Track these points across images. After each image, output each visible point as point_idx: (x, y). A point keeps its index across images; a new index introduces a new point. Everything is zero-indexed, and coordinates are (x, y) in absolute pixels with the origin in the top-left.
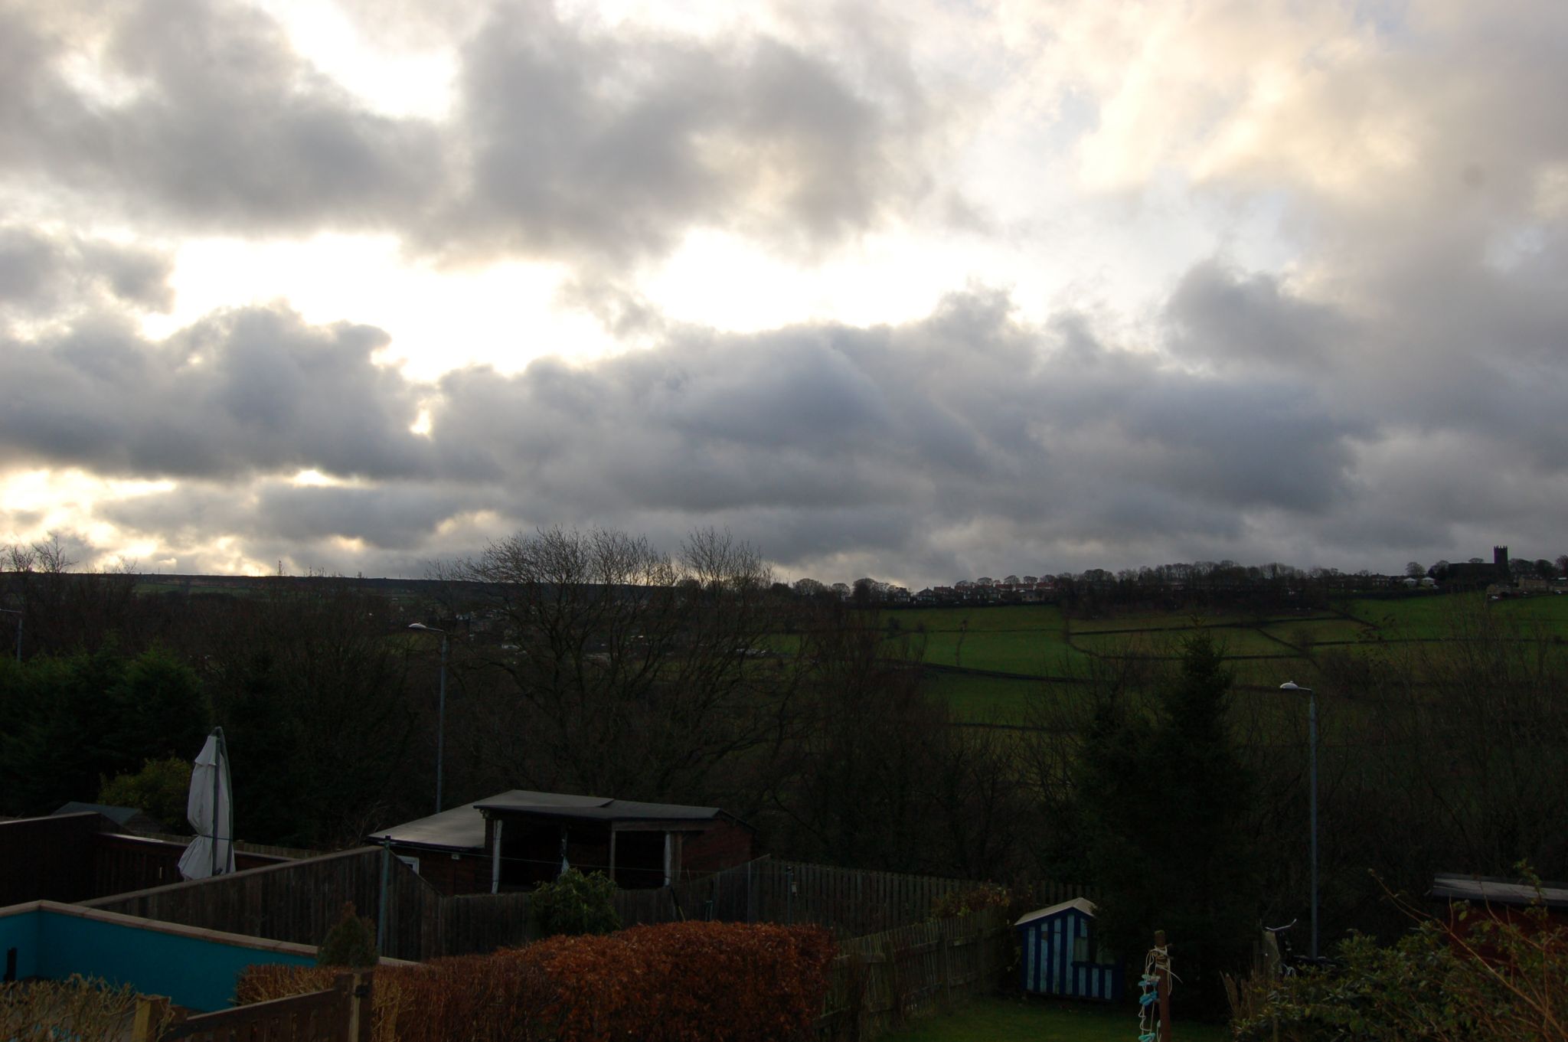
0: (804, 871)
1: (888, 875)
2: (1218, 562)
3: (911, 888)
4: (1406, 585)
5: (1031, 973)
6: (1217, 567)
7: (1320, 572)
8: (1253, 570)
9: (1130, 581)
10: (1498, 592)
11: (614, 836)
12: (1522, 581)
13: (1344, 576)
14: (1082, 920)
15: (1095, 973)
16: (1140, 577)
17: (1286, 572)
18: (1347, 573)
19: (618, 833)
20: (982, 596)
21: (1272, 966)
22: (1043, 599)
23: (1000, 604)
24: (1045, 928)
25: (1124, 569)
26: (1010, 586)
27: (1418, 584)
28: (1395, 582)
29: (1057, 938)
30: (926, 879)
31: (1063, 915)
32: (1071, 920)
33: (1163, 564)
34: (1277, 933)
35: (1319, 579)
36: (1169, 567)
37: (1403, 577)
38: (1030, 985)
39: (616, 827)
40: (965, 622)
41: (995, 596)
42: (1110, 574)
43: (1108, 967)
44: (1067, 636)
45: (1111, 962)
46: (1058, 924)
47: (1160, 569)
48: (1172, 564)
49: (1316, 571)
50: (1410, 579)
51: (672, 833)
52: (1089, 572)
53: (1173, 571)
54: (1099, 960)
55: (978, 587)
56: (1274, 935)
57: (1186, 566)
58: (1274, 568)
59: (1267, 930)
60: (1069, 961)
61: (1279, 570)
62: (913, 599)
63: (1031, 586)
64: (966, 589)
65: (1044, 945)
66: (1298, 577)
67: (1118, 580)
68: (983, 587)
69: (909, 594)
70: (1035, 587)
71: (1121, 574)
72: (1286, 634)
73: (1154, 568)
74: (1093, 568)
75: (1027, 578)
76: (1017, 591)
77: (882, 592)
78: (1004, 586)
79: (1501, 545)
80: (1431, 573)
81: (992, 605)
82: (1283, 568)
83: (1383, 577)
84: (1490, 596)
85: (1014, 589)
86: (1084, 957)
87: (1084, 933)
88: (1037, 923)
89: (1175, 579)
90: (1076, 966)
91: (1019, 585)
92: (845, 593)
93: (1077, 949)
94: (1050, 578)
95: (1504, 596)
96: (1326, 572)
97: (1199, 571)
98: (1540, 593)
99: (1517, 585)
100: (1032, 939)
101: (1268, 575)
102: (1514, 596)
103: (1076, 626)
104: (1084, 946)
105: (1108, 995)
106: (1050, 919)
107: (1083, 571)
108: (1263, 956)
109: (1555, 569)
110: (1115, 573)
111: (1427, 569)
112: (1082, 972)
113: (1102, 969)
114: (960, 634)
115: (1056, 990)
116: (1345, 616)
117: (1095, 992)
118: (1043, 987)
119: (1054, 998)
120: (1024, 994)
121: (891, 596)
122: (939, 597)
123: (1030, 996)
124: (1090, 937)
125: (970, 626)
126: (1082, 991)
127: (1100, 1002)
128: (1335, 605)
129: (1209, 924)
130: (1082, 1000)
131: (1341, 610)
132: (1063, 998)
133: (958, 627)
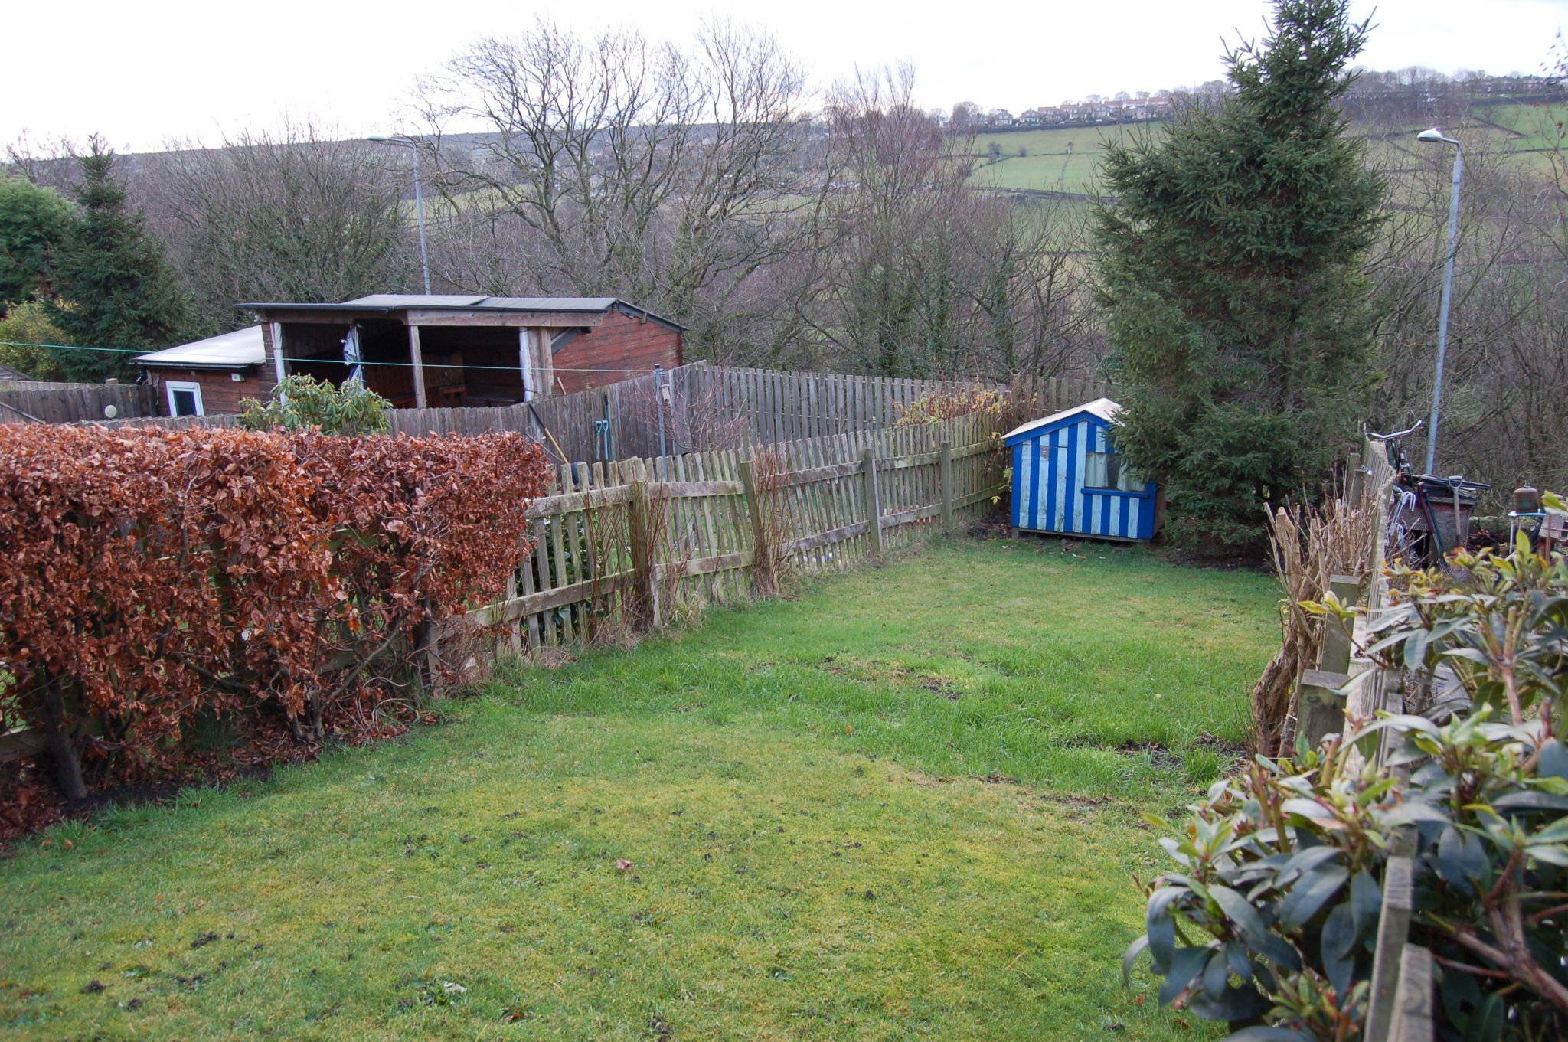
0: (743, 377)
1: (849, 378)
3: (878, 394)
4: (1562, 87)
5: (1025, 504)
7: (1465, 75)
8: (1389, 75)
11: (415, 334)
13: (1492, 79)
14: (1099, 429)
15: (1115, 503)
17: (1427, 76)
18: (1496, 75)
20: (1090, 114)
21: (1380, 492)
22: (1155, 116)
23: (1107, 123)
24: (1045, 440)
26: (1120, 103)
28: (1549, 84)
29: (1062, 455)
30: (897, 381)
31: (1072, 423)
32: (1082, 429)
34: (1389, 442)
35: (1463, 83)
38: (1024, 521)
39: (418, 321)
40: (1070, 144)
41: (1103, 114)
43: (1133, 494)
45: (1139, 487)
46: (1064, 435)
49: (1461, 73)
51: (534, 330)
52: (1206, 84)
54: (1121, 486)
55: (1085, 105)
56: (1383, 445)
58: (1413, 72)
59: (1373, 438)
60: (1079, 486)
61: (1419, 75)
62: (1015, 122)
63: (1144, 101)
64: (1073, 107)
65: (1044, 465)
66: (1439, 82)
68: (1090, 105)
69: (1010, 116)
70: (1147, 103)
74: (1211, 80)
75: (1140, 93)
76: (1128, 107)
77: (982, 116)
78: (1114, 103)
81: (1101, 124)
82: (1424, 72)
85: (1124, 106)
86: (1100, 480)
87: (1100, 447)
88: (1034, 435)
90: (1088, 493)
91: (1130, 101)
92: (942, 119)
93: (1092, 471)
94: (1164, 92)
96: (1472, 74)
100: (1027, 458)
101: (1406, 81)
104: (1100, 465)
105: (1132, 533)
106: (1053, 429)
107: (1200, 84)
108: (1361, 474)
112: (1097, 502)
113: (1125, 498)
114: (1065, 158)
115: (1059, 527)
116: (1489, 124)
117: (1114, 529)
118: (1041, 523)
119: (1058, 537)
120: (1015, 533)
121: (992, 119)
122: (1043, 117)
123: (1024, 534)
124: (1109, 451)
125: (1076, 149)
126: (1096, 528)
127: (1121, 543)
128: (1478, 112)
129: (1284, 428)
130: (1097, 541)
131: (1484, 117)
132: (1070, 537)
133: (1063, 150)
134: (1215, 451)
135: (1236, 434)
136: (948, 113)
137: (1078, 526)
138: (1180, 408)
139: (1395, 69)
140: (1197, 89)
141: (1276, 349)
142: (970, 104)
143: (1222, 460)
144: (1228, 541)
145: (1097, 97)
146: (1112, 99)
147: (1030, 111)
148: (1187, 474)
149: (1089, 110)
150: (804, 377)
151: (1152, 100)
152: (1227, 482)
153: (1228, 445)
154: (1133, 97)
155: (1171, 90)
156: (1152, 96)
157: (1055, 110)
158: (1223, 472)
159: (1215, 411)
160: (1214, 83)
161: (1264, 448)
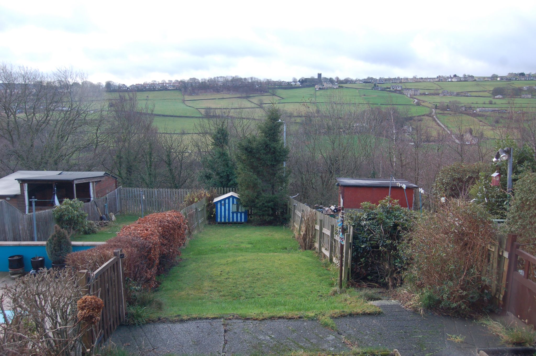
2: (234, 76)
3: (174, 193)
4: (292, 85)
5: (219, 216)
6: (233, 78)
7: (266, 80)
8: (245, 79)
9: (205, 82)
10: (318, 88)
11: (75, 185)
12: (325, 84)
14: (235, 199)
15: (239, 215)
16: (208, 81)
17: (256, 80)
18: (274, 81)
19: (76, 184)
20: (153, 87)
22: (175, 88)
23: (159, 90)
24: (223, 202)
25: (203, 78)
26: (163, 84)
27: (295, 85)
28: (288, 84)
29: (227, 205)
31: (229, 198)
32: (231, 199)
33: (216, 76)
35: (266, 82)
36: (218, 77)
37: (291, 82)
38: (219, 220)
39: (76, 182)
40: (147, 97)
41: (158, 87)
42: (198, 79)
44: (184, 101)
45: (244, 211)
46: (227, 201)
47: (215, 78)
48: (219, 76)
49: (265, 79)
50: (293, 83)
51: (93, 182)
52: (191, 79)
53: (219, 79)
54: (240, 211)
55: (152, 84)
56: (293, 199)
57: (224, 77)
58: (252, 78)
60: (231, 211)
61: (253, 79)
62: (128, 88)
63: (171, 83)
64: (148, 84)
65: (223, 207)
66: (259, 81)
67: (201, 82)
68: (153, 84)
69: (126, 86)
70: (172, 84)
71: (202, 79)
72: (255, 100)
73: (213, 78)
74: (192, 77)
75: (169, 81)
76: (166, 85)
77: (116, 86)
78: (161, 84)
79: (320, 73)
80: (299, 81)
81: (156, 90)
82: (255, 78)
83: (285, 82)
84: (316, 89)
85: (165, 85)
86: (235, 210)
87: (235, 203)
88: (220, 201)
89: (220, 82)
90: (233, 213)
92: (102, 86)
93: (233, 208)
95: (320, 88)
96: (268, 80)
97: (228, 79)
98: (330, 88)
99: (324, 85)
100: (219, 206)
101: (250, 81)
102: (323, 89)
103: (187, 98)
104: (235, 207)
105: (243, 221)
106: (224, 200)
109: (335, 81)
110: (200, 79)
111: (298, 80)
112: (235, 215)
113: (241, 213)
114: (146, 101)
115: (227, 221)
116: (274, 95)
117: (239, 220)
118: (223, 220)
119: (226, 223)
120: (217, 223)
121: (120, 87)
122: (138, 87)
123: (219, 223)
124: (237, 204)
125: (149, 98)
126: (235, 220)
127: (241, 223)
128: (270, 91)
129: (276, 197)
130: (235, 223)
131: (272, 93)
132: (229, 223)
133: (145, 98)
134: (264, 202)
135: (268, 199)
136: (104, 84)
137: (231, 220)
138: (255, 194)
139: (247, 77)
140: (188, 80)
141: (272, 181)
142: (111, 81)
143: (266, 204)
144: (267, 220)
145: (155, 81)
146: (160, 82)
147: (133, 85)
148: (257, 208)
149: (153, 85)
150: (154, 189)
151: (173, 83)
152: (266, 208)
153: (267, 201)
154: (167, 82)
155: (179, 80)
156: (173, 82)
157: (141, 85)
158: (265, 207)
159: (263, 194)
160: (193, 78)
161: (273, 201)
